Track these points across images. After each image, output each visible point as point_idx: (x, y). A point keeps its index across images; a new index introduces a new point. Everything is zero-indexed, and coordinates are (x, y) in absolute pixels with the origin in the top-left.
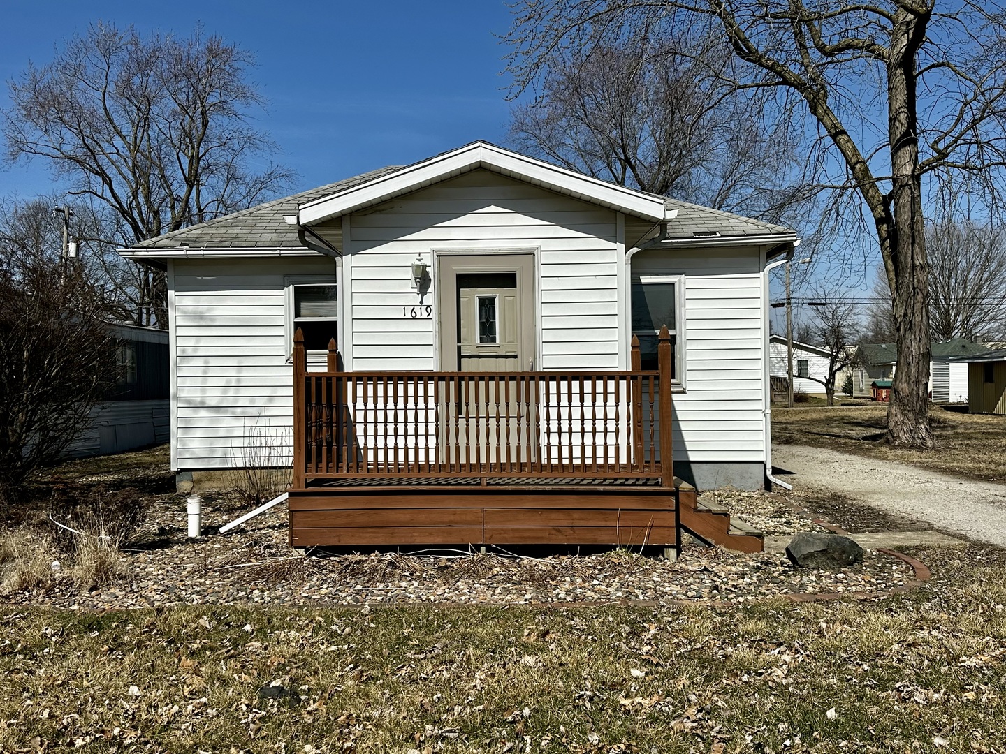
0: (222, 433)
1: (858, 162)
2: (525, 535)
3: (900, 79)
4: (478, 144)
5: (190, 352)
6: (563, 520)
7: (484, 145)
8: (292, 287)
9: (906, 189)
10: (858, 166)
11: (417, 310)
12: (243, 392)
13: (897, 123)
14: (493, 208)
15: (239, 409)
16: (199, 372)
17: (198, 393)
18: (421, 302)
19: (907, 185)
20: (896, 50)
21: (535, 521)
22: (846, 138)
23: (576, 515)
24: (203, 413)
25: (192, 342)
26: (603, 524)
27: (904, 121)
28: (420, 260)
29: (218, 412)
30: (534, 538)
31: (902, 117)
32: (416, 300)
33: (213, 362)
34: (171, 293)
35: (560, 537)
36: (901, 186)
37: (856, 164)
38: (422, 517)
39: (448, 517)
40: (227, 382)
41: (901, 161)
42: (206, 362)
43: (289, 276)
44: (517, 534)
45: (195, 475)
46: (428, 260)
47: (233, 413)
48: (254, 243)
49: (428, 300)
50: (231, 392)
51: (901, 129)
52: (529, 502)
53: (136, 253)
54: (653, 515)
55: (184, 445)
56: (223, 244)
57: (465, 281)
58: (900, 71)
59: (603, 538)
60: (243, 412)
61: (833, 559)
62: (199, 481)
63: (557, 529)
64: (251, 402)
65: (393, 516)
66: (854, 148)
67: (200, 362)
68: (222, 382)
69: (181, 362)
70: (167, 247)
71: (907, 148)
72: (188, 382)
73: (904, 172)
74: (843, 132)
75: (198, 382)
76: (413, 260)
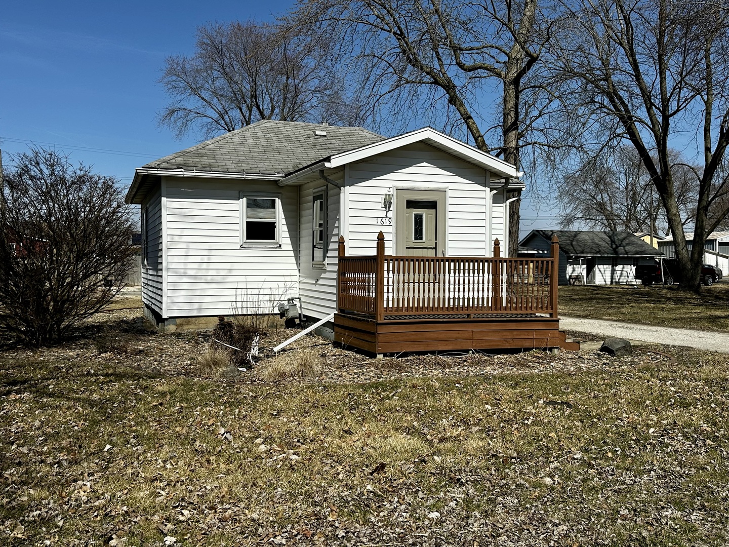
0: (198, 293)
1: (479, 136)
2: (491, 344)
3: (512, 92)
4: (428, 128)
5: (176, 239)
6: (509, 336)
7: (430, 129)
8: (245, 199)
9: (513, 155)
10: (480, 138)
11: (384, 220)
12: (212, 266)
13: (509, 117)
14: (425, 164)
15: (209, 277)
16: (183, 252)
17: (181, 266)
18: (386, 216)
19: (513, 153)
20: (511, 74)
21: (496, 336)
22: (472, 121)
23: (515, 333)
24: (185, 279)
25: (178, 232)
26: (527, 337)
27: (513, 116)
28: (389, 191)
29: (196, 279)
30: (495, 345)
31: (512, 113)
32: (383, 214)
33: (192, 246)
34: (164, 199)
35: (507, 344)
36: (509, 153)
37: (478, 137)
38: (443, 336)
39: (455, 336)
40: (201, 259)
41: (510, 139)
42: (187, 246)
43: (243, 191)
44: (487, 344)
45: (178, 321)
46: (392, 192)
47: (206, 280)
48: (226, 170)
49: (390, 214)
50: (204, 266)
51: (511, 120)
52: (494, 327)
53: (149, 172)
54: (551, 332)
55: (173, 300)
56: (205, 169)
57: (411, 204)
58: (512, 87)
59: (527, 344)
60: (212, 279)
61: (627, 350)
62: (181, 325)
63: (505, 340)
64: (217, 273)
65: (428, 335)
66: (477, 127)
67: (183, 246)
68: (198, 259)
69: (170, 245)
70: (168, 169)
71: (514, 132)
72: (176, 259)
73: (512, 146)
74: (470, 118)
75: (182, 259)
76: (385, 191)
